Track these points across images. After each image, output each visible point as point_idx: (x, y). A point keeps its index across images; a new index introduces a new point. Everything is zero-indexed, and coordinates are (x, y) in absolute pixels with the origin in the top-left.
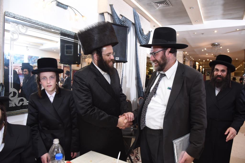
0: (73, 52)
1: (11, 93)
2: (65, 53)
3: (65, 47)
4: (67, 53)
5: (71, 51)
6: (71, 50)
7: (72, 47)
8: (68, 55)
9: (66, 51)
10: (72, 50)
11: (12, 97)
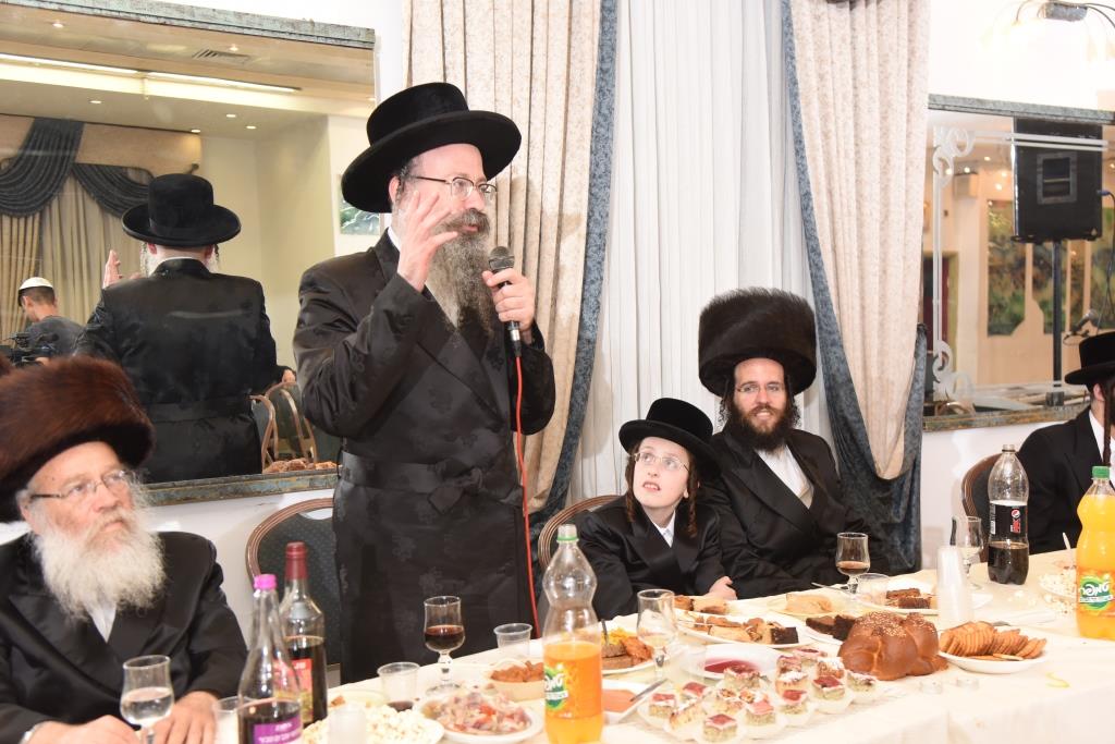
0: (1073, 190)
1: (937, 357)
2: (1040, 192)
3: (1041, 169)
4: (1046, 194)
5: (1068, 183)
6: (1066, 180)
7: (1073, 167)
8: (1050, 200)
9: (1045, 185)
10: (1072, 179)
11: (941, 369)
